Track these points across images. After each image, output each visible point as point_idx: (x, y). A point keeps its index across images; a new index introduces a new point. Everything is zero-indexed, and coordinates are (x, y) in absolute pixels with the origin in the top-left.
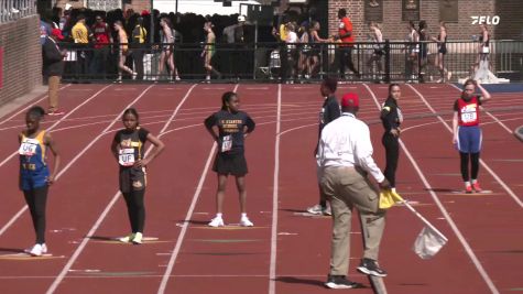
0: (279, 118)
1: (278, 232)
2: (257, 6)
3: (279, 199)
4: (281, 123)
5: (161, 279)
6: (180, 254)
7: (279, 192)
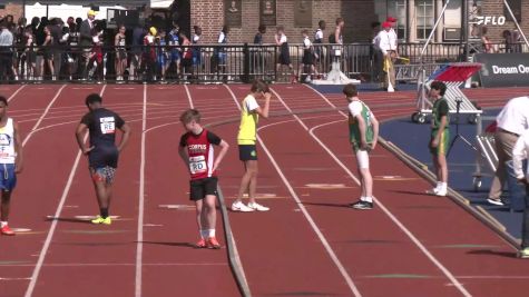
0: (144, 116)
1: (144, 223)
2: (123, 12)
3: (145, 193)
4: (147, 121)
5: (34, 268)
6: (52, 244)
7: (145, 186)
